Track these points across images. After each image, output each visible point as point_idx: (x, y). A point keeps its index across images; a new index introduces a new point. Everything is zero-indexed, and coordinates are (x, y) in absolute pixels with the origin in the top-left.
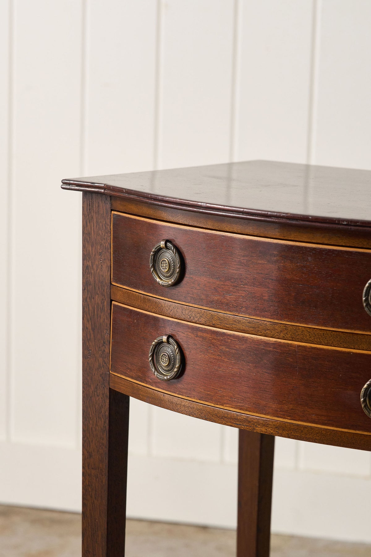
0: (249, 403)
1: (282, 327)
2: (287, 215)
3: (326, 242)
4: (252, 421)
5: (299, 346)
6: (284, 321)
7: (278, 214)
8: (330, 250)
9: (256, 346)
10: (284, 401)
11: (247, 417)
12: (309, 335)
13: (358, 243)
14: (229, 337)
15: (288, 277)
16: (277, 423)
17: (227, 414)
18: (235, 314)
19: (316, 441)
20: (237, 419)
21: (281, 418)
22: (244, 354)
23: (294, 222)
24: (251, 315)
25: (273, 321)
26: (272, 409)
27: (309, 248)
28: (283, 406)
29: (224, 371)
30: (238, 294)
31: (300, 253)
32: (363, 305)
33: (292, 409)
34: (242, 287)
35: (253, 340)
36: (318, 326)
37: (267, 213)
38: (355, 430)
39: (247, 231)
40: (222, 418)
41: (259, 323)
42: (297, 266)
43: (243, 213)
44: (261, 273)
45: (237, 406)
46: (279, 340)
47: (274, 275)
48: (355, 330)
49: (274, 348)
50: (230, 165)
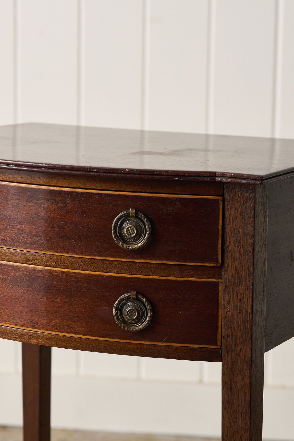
0: (23, 320)
1: (48, 257)
2: (49, 165)
3: (81, 187)
4: (27, 335)
5: (63, 272)
6: (49, 252)
7: (41, 165)
8: (84, 193)
9: (28, 273)
10: (52, 317)
11: (23, 331)
12: (70, 262)
13: (107, 187)
14: (5, 267)
15: (51, 216)
16: (46, 335)
17: (7, 329)
18: (9, 248)
19: (79, 348)
20: (15, 334)
21: (50, 331)
22: (18, 280)
23: (54, 171)
24: (22, 248)
25: (41, 252)
26: (42, 324)
27: (67, 191)
28: (51, 321)
29: (3, 294)
30: (11, 231)
31: (60, 196)
32: (112, 237)
33: (58, 323)
34: (15, 225)
35: (25, 268)
36: (76, 255)
37: (32, 164)
38: (110, 338)
39: (17, 180)
40: (2, 333)
41: (29, 254)
42: (58, 207)
43: (13, 165)
44: (30, 214)
45: (14, 323)
46: (46, 268)
47: (40, 215)
48: (107, 257)
49: (43, 274)
50: (15, 126)
